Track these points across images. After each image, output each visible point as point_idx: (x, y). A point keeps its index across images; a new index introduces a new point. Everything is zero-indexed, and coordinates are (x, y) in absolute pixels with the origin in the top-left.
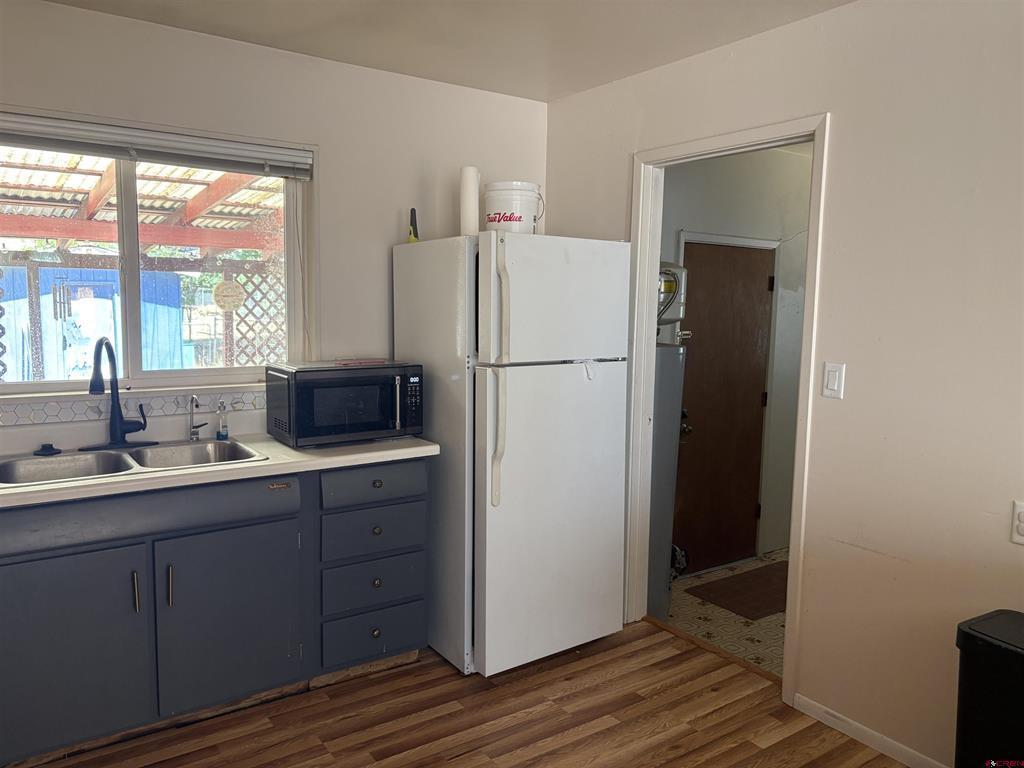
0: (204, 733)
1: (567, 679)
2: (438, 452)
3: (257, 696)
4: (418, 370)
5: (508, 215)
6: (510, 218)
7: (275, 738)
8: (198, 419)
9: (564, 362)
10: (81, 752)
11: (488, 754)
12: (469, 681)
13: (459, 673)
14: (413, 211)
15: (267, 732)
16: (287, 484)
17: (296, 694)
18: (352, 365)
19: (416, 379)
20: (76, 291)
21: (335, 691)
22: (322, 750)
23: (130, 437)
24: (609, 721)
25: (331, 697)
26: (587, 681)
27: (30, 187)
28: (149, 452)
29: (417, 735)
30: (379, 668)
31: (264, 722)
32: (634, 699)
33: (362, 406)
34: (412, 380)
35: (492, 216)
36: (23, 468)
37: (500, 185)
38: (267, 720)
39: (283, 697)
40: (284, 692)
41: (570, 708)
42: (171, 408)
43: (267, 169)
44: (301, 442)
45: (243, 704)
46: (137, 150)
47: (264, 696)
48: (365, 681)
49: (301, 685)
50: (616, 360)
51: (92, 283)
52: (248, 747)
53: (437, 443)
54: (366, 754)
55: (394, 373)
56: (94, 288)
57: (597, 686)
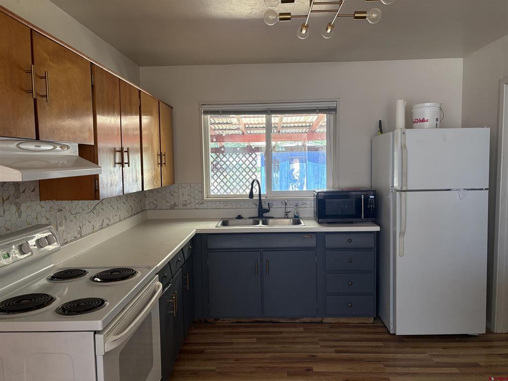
0: (280, 327)
1: (443, 348)
2: (379, 230)
3: (301, 319)
4: (375, 193)
5: (421, 119)
6: (423, 121)
7: (303, 335)
8: (288, 210)
9: (448, 190)
10: (241, 322)
11: (383, 364)
12: (392, 337)
13: (389, 332)
14: (380, 121)
15: (301, 332)
16: (311, 237)
17: (317, 323)
18: (345, 190)
19: (373, 197)
20: (293, 160)
21: (332, 326)
22: (318, 343)
23: (265, 215)
24: (455, 370)
25: (330, 327)
26: (454, 352)
27: (259, 124)
28: (270, 221)
29: (357, 349)
30: (354, 322)
31: (302, 329)
32: (476, 365)
33: (346, 207)
34: (371, 197)
35: (414, 120)
36: (230, 222)
37: (417, 106)
38: (303, 329)
39: (311, 323)
40: (313, 321)
41: (436, 360)
42: (280, 205)
43: (317, 111)
44: (321, 220)
45: (296, 321)
46: (270, 111)
47: (304, 320)
48: (347, 325)
49: (319, 319)
50: (482, 189)
51: (299, 157)
52: (292, 335)
53: (379, 225)
54: (333, 350)
55: (361, 194)
56: (299, 159)
57: (459, 355)
